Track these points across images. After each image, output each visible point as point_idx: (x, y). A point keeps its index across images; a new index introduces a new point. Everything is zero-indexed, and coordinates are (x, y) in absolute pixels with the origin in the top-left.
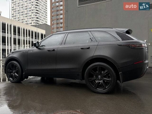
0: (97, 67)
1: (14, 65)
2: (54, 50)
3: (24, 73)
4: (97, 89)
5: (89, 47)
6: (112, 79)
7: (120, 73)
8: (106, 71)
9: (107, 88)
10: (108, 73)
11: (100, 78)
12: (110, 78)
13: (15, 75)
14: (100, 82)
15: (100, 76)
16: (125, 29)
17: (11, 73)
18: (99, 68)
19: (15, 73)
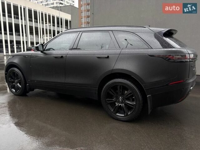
0: (117, 85)
1: (15, 73)
2: (62, 57)
3: (27, 84)
4: (117, 114)
5: (108, 56)
6: (136, 103)
7: (148, 96)
8: (129, 92)
9: (129, 115)
10: (132, 94)
11: (120, 100)
12: (134, 102)
13: (17, 85)
14: (121, 105)
15: (122, 98)
16: (163, 29)
17: (13, 82)
18: (120, 87)
19: (17, 83)
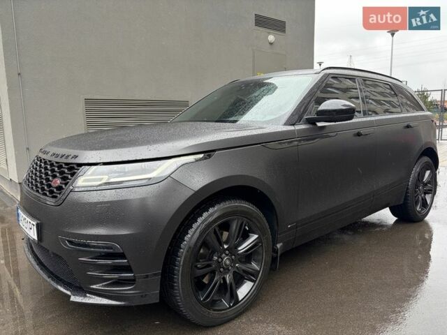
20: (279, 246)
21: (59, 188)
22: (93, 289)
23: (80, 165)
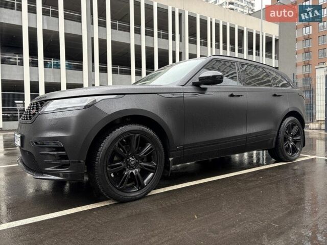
20: (170, 159)
21: (34, 114)
22: (46, 170)
23: (46, 101)
